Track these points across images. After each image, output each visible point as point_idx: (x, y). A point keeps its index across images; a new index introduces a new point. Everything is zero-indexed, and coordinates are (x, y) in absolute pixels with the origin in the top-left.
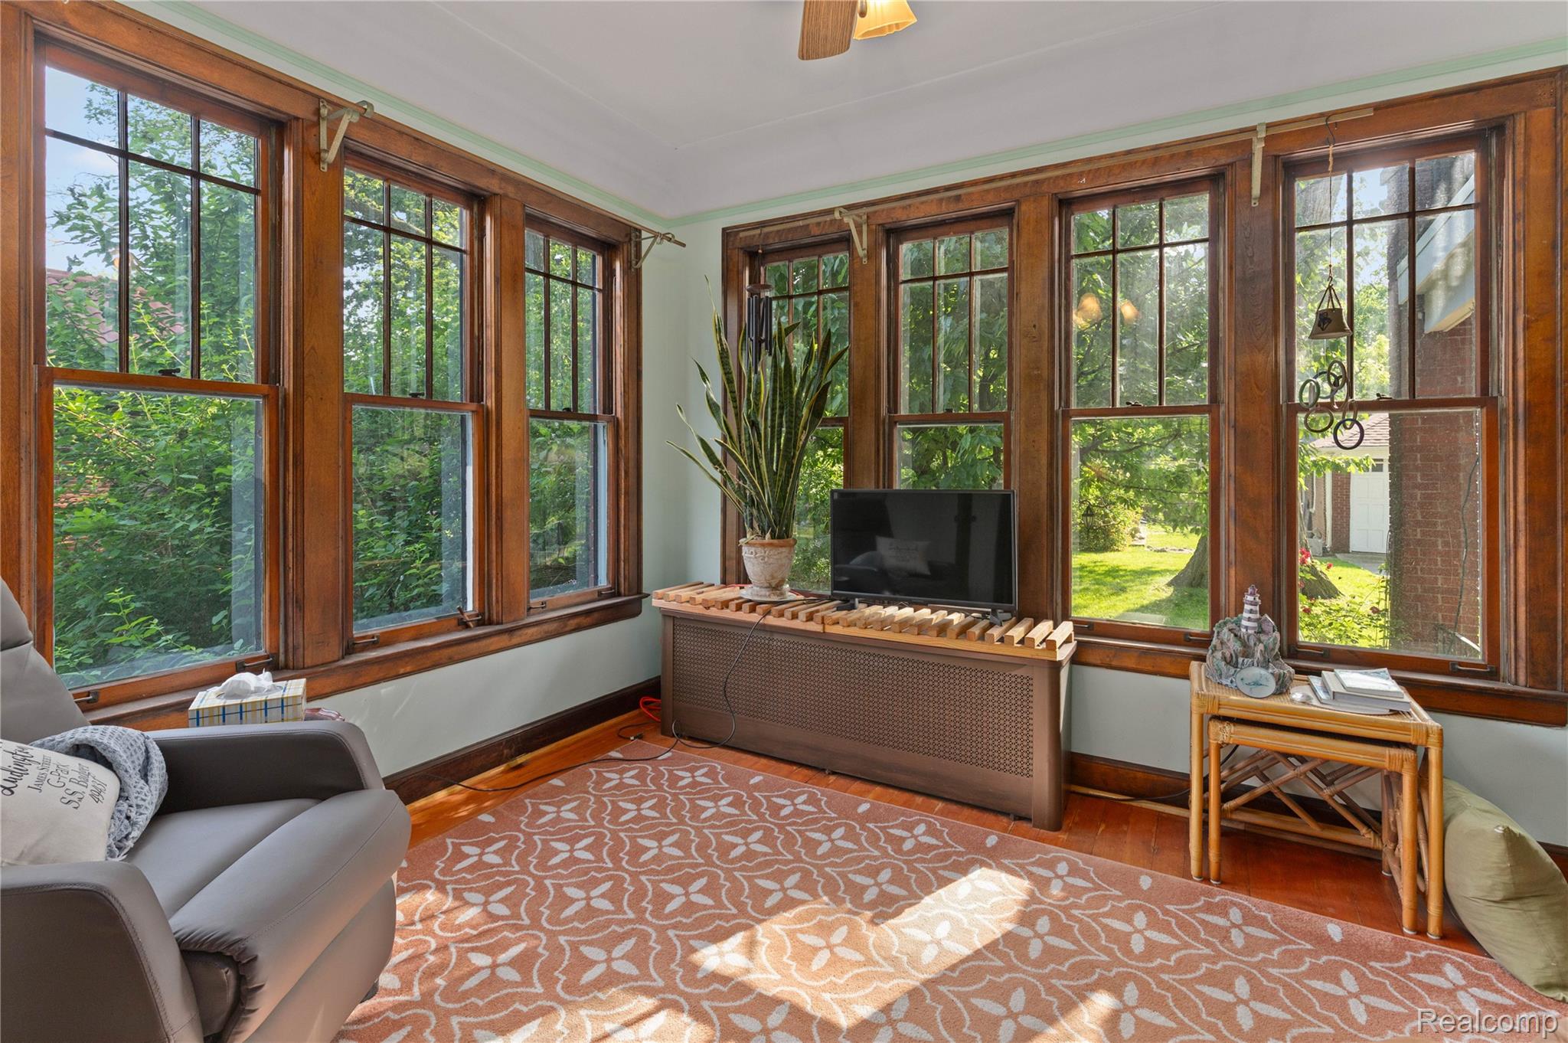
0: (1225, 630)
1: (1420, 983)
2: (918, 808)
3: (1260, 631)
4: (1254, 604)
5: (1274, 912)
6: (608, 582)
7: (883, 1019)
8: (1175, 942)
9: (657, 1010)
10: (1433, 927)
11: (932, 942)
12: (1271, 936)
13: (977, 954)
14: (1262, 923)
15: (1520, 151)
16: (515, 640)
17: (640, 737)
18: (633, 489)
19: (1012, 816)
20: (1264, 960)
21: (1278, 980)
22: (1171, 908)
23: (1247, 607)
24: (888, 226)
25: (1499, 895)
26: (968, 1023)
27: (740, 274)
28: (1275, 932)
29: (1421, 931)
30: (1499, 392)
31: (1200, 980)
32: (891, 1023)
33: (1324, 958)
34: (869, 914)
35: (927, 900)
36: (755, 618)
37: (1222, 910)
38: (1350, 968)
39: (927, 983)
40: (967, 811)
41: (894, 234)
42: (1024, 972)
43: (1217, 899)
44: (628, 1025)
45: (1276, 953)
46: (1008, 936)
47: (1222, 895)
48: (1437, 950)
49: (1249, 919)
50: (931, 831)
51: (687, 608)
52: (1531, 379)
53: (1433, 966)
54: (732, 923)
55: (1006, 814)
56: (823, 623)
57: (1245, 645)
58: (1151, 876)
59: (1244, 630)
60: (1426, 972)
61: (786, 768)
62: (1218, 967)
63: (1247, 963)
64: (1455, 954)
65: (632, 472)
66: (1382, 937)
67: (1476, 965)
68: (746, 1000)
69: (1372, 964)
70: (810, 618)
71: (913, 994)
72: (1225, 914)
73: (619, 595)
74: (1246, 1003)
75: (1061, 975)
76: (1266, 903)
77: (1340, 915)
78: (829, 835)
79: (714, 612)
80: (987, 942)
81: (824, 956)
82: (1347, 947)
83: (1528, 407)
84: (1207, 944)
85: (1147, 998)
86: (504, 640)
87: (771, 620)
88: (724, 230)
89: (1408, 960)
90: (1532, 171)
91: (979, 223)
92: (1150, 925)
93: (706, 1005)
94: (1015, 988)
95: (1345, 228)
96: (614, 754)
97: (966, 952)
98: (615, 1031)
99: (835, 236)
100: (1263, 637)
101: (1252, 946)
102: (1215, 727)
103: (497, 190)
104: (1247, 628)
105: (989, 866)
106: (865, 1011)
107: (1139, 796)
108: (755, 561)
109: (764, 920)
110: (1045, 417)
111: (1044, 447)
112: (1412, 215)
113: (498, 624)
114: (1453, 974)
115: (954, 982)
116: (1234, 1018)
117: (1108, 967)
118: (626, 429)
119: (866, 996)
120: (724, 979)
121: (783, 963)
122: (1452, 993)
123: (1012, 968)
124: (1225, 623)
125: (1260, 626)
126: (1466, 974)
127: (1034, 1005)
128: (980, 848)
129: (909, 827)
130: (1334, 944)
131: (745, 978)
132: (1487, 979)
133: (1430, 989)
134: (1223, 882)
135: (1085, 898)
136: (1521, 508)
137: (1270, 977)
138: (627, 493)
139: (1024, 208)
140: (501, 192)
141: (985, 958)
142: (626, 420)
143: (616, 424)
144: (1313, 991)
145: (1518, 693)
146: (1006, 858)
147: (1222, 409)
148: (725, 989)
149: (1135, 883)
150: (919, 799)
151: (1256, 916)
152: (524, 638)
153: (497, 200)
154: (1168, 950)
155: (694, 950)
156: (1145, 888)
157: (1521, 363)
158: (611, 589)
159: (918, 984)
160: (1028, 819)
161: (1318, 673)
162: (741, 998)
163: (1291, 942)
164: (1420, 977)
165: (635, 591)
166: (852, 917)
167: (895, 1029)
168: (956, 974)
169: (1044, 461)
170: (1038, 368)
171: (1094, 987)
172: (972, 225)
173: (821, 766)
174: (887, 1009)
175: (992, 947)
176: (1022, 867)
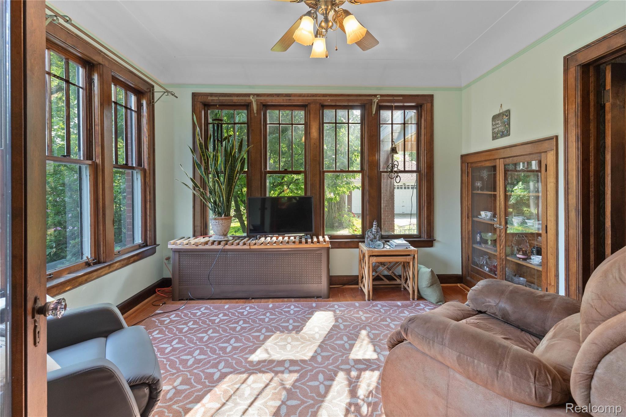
0: (369, 233)
1: (418, 309)
2: (287, 302)
3: (377, 232)
4: (376, 225)
5: (386, 303)
6: (142, 240)
7: (316, 354)
8: (371, 315)
9: (249, 376)
10: (416, 297)
11: (316, 333)
12: (388, 308)
13: (329, 332)
14: (385, 306)
15: (425, 112)
16: (111, 270)
17: (165, 303)
18: (152, 200)
19: (315, 297)
20: (390, 313)
21: (394, 316)
22: (366, 308)
23: (374, 226)
24: (264, 104)
25: (429, 285)
26: (337, 347)
27: (201, 112)
28: (389, 307)
29: (413, 299)
30: (421, 169)
31: (380, 321)
32: (319, 354)
33: (400, 309)
34: (294, 332)
35: (307, 324)
36: (220, 247)
37: (376, 306)
38: (405, 310)
39: (322, 342)
40: (302, 299)
41: (265, 106)
42: (343, 332)
43: (374, 304)
44: (243, 383)
45: (391, 312)
46: (334, 326)
47: (375, 303)
48: (417, 302)
49: (383, 306)
50: (296, 307)
51: (188, 247)
52: (427, 167)
53: (418, 305)
54: (253, 347)
55: (314, 297)
56: (250, 245)
57: (374, 236)
58: (358, 303)
59: (373, 232)
60: (418, 306)
61: (234, 301)
62: (382, 318)
63: (387, 315)
64: (421, 302)
65: (152, 192)
66: (408, 302)
67: (425, 302)
68: (274, 364)
69: (409, 308)
70: (244, 244)
71: (320, 346)
72: (377, 306)
73: (147, 246)
74: (391, 323)
75: (351, 330)
76: (384, 302)
77: (398, 300)
78: (266, 316)
79: (200, 247)
80: (330, 329)
81: (289, 346)
82: (403, 306)
83: (427, 173)
84: (378, 314)
85: (372, 329)
86: (107, 269)
87: (227, 247)
88: (193, 93)
89: (414, 305)
90: (427, 118)
91: (295, 108)
92: (364, 314)
93: (263, 369)
94: (343, 336)
95: (391, 125)
96: (158, 312)
97: (327, 332)
98: (240, 386)
99: (243, 104)
100: (378, 233)
101: (386, 311)
102: (371, 258)
103: (101, 62)
104: (374, 231)
105: (318, 311)
106: (311, 354)
107: (344, 284)
108: (218, 226)
109: (264, 343)
110: (318, 173)
111: (318, 182)
112: (404, 124)
113: (104, 262)
114: (422, 306)
115: (327, 340)
116: (390, 326)
117: (360, 325)
118: (150, 173)
119: (308, 351)
120: (264, 361)
121: (278, 352)
122: (423, 309)
123: (339, 332)
124: (369, 231)
125: (377, 230)
126: (425, 305)
127: (349, 338)
128: (312, 307)
129: (289, 307)
130: (400, 306)
131: (270, 359)
132: (428, 305)
133: (420, 309)
134: (373, 300)
135: (346, 312)
136: (425, 197)
137: (392, 316)
138: (150, 201)
139: (312, 106)
140: (103, 63)
141: (332, 333)
142: (149, 170)
143: (144, 171)
144: (401, 316)
145: (425, 240)
146: (321, 308)
147: (365, 172)
148: (266, 364)
149: (355, 305)
150: (286, 300)
151: (384, 305)
152: (115, 268)
153: (101, 66)
154: (371, 318)
155: (247, 358)
156: (358, 306)
157: (425, 163)
158: (143, 244)
159: (319, 344)
160: (321, 297)
161: (388, 242)
162: (273, 364)
163: (393, 308)
164: (417, 308)
165: (153, 244)
166: (290, 334)
167: (321, 355)
168: (327, 338)
169: (318, 187)
170: (316, 157)
171: (360, 330)
172: (293, 108)
173: (248, 297)
174: (316, 352)
175: (331, 329)
176: (326, 309)
